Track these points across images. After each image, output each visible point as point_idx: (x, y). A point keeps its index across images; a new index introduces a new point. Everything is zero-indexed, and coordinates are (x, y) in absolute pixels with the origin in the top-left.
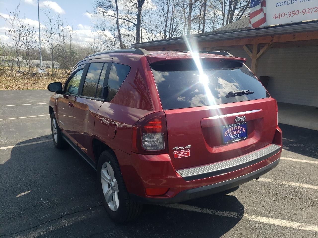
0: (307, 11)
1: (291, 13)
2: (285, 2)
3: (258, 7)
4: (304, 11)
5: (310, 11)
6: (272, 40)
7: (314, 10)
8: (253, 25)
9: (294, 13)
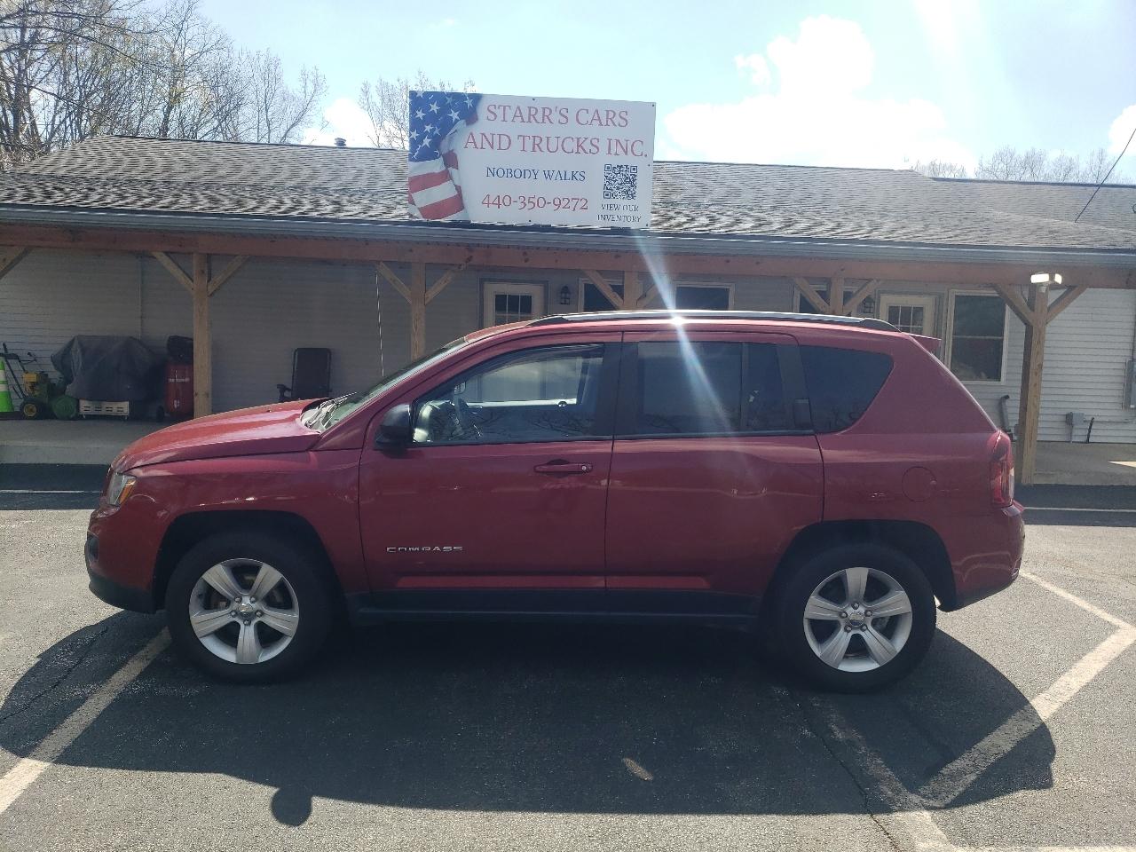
0: (563, 203)
1: (527, 199)
2: (509, 171)
3: (436, 166)
4: (557, 202)
5: (572, 204)
6: (470, 259)
7: (581, 204)
8: (422, 210)
9: (534, 202)
